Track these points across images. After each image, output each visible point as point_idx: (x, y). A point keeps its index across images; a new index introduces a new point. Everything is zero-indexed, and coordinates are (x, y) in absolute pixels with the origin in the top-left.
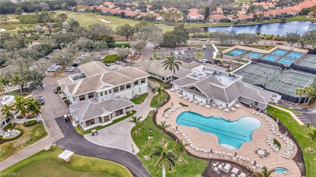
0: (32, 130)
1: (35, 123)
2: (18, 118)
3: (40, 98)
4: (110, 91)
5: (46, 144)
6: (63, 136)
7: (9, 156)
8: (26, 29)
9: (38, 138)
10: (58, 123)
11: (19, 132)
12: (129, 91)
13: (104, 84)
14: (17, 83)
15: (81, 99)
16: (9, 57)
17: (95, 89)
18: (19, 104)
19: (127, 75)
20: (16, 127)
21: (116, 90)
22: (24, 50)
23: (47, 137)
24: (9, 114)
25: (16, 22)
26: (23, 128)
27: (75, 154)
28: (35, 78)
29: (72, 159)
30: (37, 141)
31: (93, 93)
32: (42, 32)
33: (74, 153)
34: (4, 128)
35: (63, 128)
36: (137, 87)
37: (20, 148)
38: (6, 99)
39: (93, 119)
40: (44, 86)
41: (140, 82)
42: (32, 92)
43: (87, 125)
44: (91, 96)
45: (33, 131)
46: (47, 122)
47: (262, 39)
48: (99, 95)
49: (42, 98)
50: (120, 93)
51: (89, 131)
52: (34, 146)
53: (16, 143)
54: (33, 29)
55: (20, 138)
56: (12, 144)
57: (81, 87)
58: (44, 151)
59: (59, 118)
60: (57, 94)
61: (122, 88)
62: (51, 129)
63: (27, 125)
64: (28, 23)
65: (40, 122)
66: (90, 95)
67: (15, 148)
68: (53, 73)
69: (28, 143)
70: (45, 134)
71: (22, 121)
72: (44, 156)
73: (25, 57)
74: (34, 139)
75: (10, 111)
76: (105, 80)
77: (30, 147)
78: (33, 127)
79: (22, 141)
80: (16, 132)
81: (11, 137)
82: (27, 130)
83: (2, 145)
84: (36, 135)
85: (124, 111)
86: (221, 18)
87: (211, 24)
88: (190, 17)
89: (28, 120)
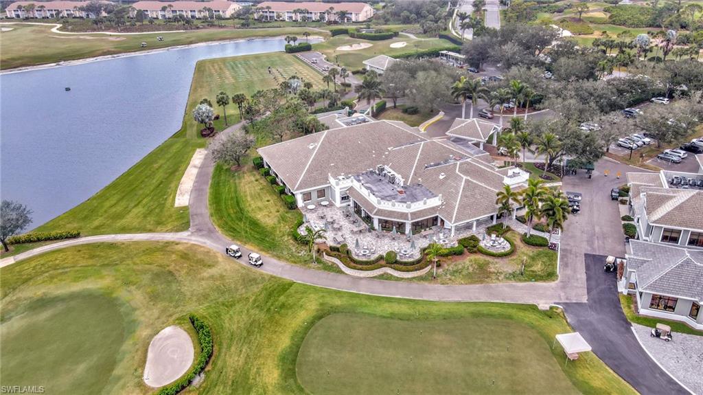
0: (531, 254)
1: (542, 244)
2: (517, 219)
3: (576, 196)
5: (544, 296)
6: (585, 300)
7: (475, 282)
8: (614, 37)
9: (536, 277)
10: (588, 268)
11: (508, 247)
14: (546, 150)
16: (555, 92)
18: (531, 194)
20: (508, 235)
22: (588, 84)
23: (553, 284)
24: (506, 207)
25: (601, 18)
26: (518, 242)
27: (592, 353)
28: (584, 151)
29: (580, 359)
30: (531, 281)
32: (645, 51)
33: (592, 351)
34: (488, 228)
35: (593, 283)
37: (498, 279)
38: (515, 175)
39: (676, 300)
40: (595, 173)
42: (566, 178)
43: (652, 304)
44: (698, 240)
45: (533, 258)
46: (566, 255)
49: (580, 198)
51: (650, 322)
52: (522, 288)
53: (497, 265)
54: (628, 40)
55: (506, 260)
56: (488, 263)
57: (680, 208)
58: (534, 308)
59: (594, 256)
60: (615, 201)
62: (569, 272)
63: (529, 241)
64: (624, 24)
65: (553, 247)
66: (695, 237)
67: (490, 272)
68: (628, 152)
69: (514, 276)
70: (550, 276)
71: (522, 229)
72: (531, 317)
73: (584, 100)
74: (527, 275)
77: (514, 286)
78: (536, 250)
79: (507, 266)
80: (503, 245)
81: (493, 251)
82: (525, 251)
83: (473, 257)
84: (534, 268)
89: (532, 232)
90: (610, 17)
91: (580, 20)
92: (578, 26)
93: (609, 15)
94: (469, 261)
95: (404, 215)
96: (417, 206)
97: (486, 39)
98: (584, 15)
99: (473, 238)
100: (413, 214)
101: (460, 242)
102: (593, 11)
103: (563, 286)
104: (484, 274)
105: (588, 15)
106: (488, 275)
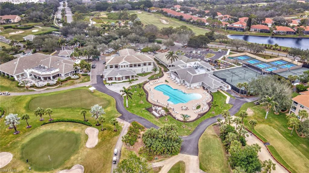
1: (87, 75)
2: (80, 71)
4: (127, 66)
5: (87, 84)
6: (96, 83)
9: (86, 82)
10: (97, 78)
11: (78, 77)
12: (139, 68)
13: (124, 61)
15: (111, 67)
17: (119, 63)
19: (140, 59)
20: (78, 75)
21: (131, 66)
23: (89, 82)
24: (76, 68)
26: (81, 76)
31: (117, 65)
35: (98, 80)
36: (145, 67)
37: (77, 84)
38: (78, 61)
39: (112, 78)
40: (100, 59)
41: (147, 64)
42: (93, 61)
43: (108, 80)
44: (116, 67)
45: (85, 78)
46: (92, 76)
47: (278, 50)
48: (120, 67)
49: (96, 65)
50: (133, 68)
52: (82, 84)
55: (78, 80)
56: (74, 81)
59: (98, 75)
60: (104, 64)
61: (135, 65)
62: (93, 79)
63: (83, 75)
65: (89, 75)
69: (80, 82)
70: (89, 80)
71: (82, 73)
75: (77, 67)
76: (126, 59)
79: (78, 81)
80: (77, 77)
81: (74, 78)
82: (82, 77)
83: (70, 81)
84: (85, 80)
85: (130, 77)
86: (261, 29)
87: (249, 33)
88: (233, 25)
89: (84, 73)
90: (108, 17)
91: (99, 18)
92: (98, 20)
93: (108, 16)
94: (69, 82)
95: (50, 75)
96: (53, 72)
97: (67, 27)
98: (100, 17)
99: (69, 77)
100: (52, 74)
101: (66, 78)
102: (103, 15)
103: (92, 82)
104: (73, 83)
105: (101, 16)
106: (74, 83)
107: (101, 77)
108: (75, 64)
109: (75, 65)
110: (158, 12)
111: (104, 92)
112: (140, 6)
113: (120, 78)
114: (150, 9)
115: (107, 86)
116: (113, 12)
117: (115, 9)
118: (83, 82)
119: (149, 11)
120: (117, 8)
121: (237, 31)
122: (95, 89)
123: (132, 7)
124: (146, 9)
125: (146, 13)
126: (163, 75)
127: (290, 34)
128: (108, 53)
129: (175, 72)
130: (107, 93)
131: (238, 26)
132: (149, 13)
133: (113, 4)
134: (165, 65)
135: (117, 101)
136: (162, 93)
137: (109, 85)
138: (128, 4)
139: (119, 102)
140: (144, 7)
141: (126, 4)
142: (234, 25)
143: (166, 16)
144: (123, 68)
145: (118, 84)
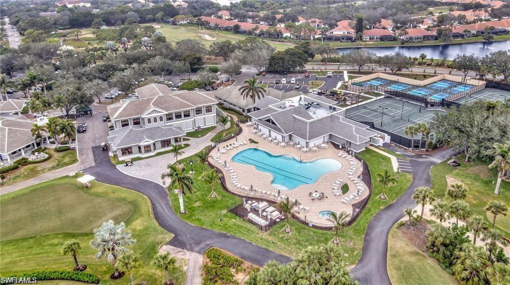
0: (62, 155)
1: (67, 149)
2: (51, 142)
3: (83, 124)
4: (161, 119)
5: (72, 170)
6: (93, 165)
9: (67, 164)
10: (94, 152)
11: (46, 156)
12: (189, 120)
13: (152, 108)
15: (123, 126)
17: (142, 113)
19: (187, 100)
20: (46, 151)
21: (169, 118)
23: (77, 164)
24: (39, 136)
26: (52, 152)
30: (64, 167)
31: (139, 119)
35: (97, 157)
36: (199, 118)
37: (44, 172)
38: (41, 120)
40: (94, 113)
41: (204, 110)
43: (123, 154)
44: (137, 122)
45: (63, 157)
46: (81, 151)
47: (428, 65)
48: (146, 121)
49: (86, 125)
50: (175, 123)
52: (59, 171)
53: (40, 167)
55: (47, 162)
56: (36, 167)
59: (96, 147)
60: (105, 122)
61: (178, 116)
62: (84, 157)
63: (58, 150)
65: (74, 149)
66: (135, 121)
67: (38, 171)
69: (53, 168)
70: (75, 161)
71: (54, 146)
72: (66, 181)
75: (41, 132)
76: (155, 104)
78: (64, 153)
79: (48, 165)
80: (43, 155)
81: (37, 160)
82: (56, 155)
83: (25, 167)
84: (65, 161)
85: (173, 142)
86: (381, 35)
87: (363, 43)
88: (332, 33)
89: (60, 146)
90: (97, 36)
91: (78, 40)
92: (77, 43)
93: (95, 35)
94: (23, 170)
98: (80, 37)
99: (23, 159)
101: (15, 162)
102: (85, 34)
103: (82, 163)
104: (34, 173)
105: (83, 36)
106: (37, 173)
107: (104, 149)
108: (36, 125)
109: (35, 128)
110: (191, 24)
111: (117, 184)
112: (157, 15)
113: (149, 146)
114: (175, 20)
115: (120, 168)
116: (104, 27)
117: (109, 23)
118: (59, 165)
119: (174, 24)
120: (113, 22)
121: (341, 42)
122: (94, 178)
123: (140, 17)
124: (168, 20)
125: (169, 27)
126: (240, 131)
127: (429, 40)
128: (111, 100)
129: (268, 121)
130: (124, 184)
131: (342, 33)
132: (175, 26)
133: (104, 15)
134: (237, 109)
135: (154, 201)
136: (253, 167)
137: (127, 165)
138: (133, 12)
139: (159, 203)
140: (163, 16)
141: (129, 13)
142: (334, 33)
143: (207, 29)
144: (153, 124)
145: (147, 160)
